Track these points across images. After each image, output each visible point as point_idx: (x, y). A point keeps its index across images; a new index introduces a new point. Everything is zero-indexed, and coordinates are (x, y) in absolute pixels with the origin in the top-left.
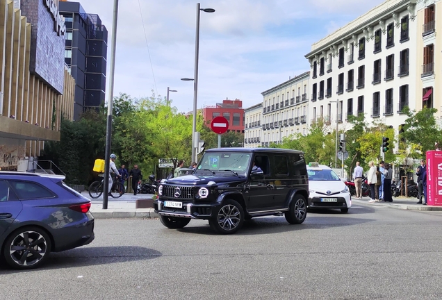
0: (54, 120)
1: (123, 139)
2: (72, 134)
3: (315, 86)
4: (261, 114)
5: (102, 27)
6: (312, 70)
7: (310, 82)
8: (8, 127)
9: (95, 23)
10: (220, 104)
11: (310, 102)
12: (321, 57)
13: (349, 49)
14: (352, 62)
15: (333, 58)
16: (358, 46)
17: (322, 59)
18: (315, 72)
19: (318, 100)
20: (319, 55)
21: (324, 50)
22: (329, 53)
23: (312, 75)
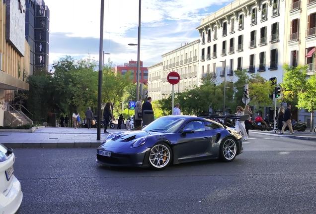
0: (19, 75)
1: (74, 89)
2: (36, 85)
3: (203, 50)
4: (161, 71)
5: (46, 8)
6: (201, 39)
7: (200, 47)
8: (5, 80)
9: (41, 4)
10: (127, 64)
11: (200, 62)
12: (209, 29)
13: (231, 24)
14: (233, 32)
15: (217, 29)
16: (239, 20)
17: (209, 30)
18: (204, 40)
19: (206, 60)
20: (207, 27)
21: (211, 24)
22: (215, 26)
23: (201, 42)
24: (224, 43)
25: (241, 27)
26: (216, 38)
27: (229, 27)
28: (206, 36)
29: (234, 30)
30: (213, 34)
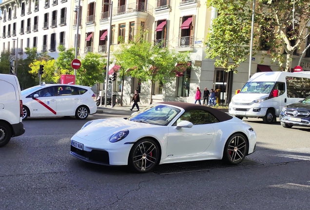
3: (4, 27)
6: (3, 16)
7: (1, 24)
11: (1, 39)
12: (9, 7)
13: (28, 4)
14: (30, 13)
15: (17, 8)
16: (35, 2)
17: (10, 9)
18: (5, 17)
19: (7, 37)
20: (8, 5)
21: (11, 3)
22: (15, 5)
23: (3, 20)
24: (23, 22)
25: (37, 9)
26: (15, 17)
27: (27, 7)
28: (7, 14)
29: (31, 11)
30: (13, 12)
